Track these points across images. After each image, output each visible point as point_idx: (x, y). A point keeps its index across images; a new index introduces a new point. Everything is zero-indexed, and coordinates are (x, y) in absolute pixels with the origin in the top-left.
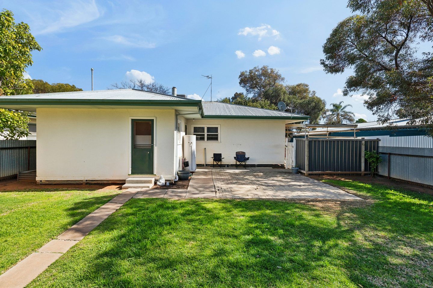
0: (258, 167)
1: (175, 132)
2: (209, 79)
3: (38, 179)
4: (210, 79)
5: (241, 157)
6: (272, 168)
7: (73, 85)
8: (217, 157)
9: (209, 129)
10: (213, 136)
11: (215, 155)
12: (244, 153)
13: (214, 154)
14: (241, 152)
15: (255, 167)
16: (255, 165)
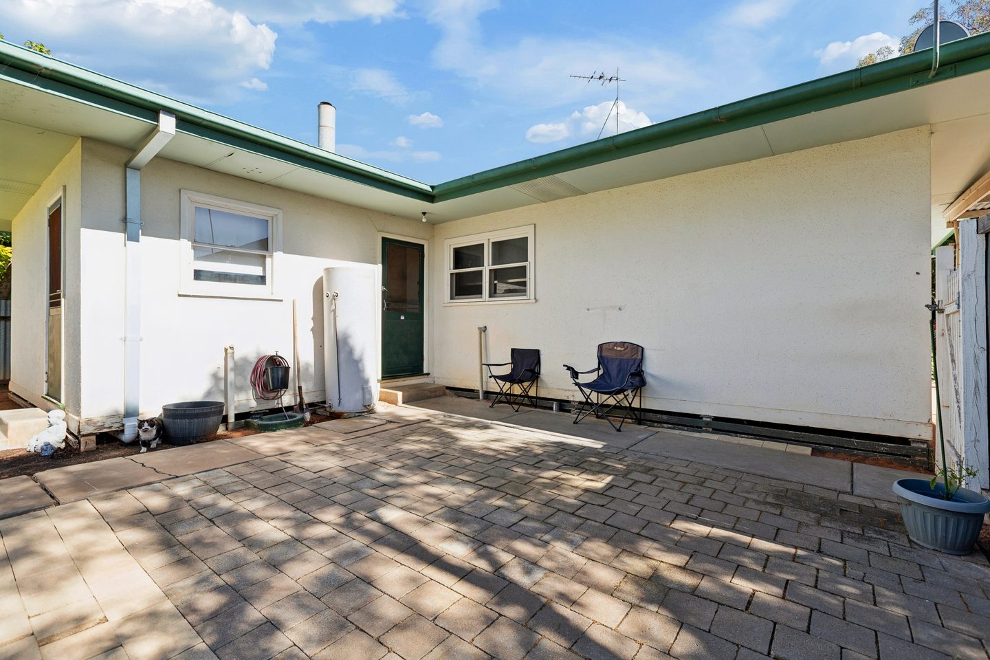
0: (716, 431)
5: (621, 369)
6: (808, 450)
8: (526, 365)
10: (509, 271)
11: (518, 355)
12: (638, 350)
13: (513, 350)
14: (623, 343)
15: (698, 429)
16: (698, 417)
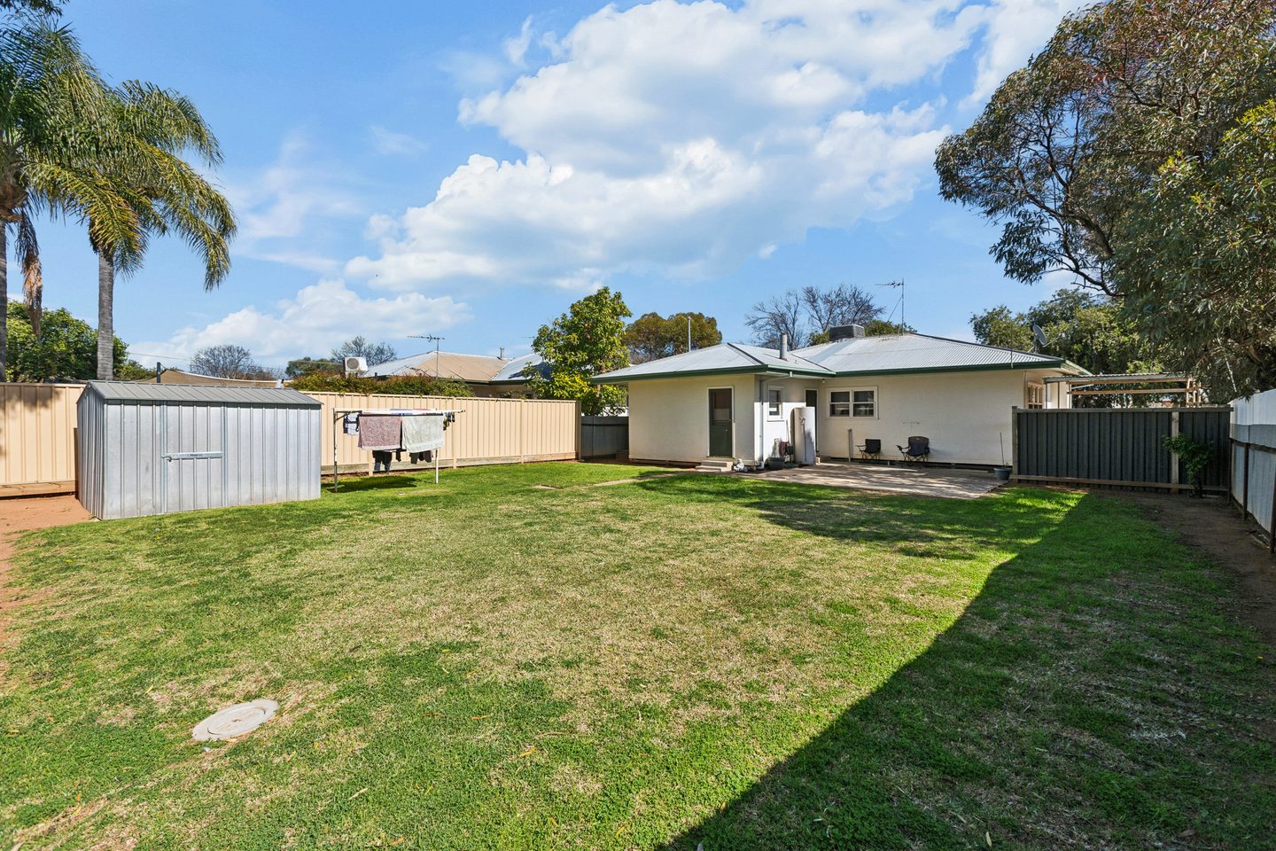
0: (956, 468)
1: (757, 405)
2: (897, 287)
3: (630, 457)
4: (901, 286)
5: (919, 447)
7: (700, 314)
8: (873, 446)
9: (857, 394)
10: (864, 405)
11: (869, 442)
12: (926, 440)
13: (866, 440)
14: (919, 437)
15: (950, 468)
16: (950, 464)
